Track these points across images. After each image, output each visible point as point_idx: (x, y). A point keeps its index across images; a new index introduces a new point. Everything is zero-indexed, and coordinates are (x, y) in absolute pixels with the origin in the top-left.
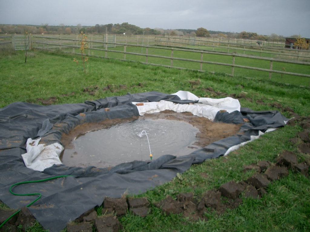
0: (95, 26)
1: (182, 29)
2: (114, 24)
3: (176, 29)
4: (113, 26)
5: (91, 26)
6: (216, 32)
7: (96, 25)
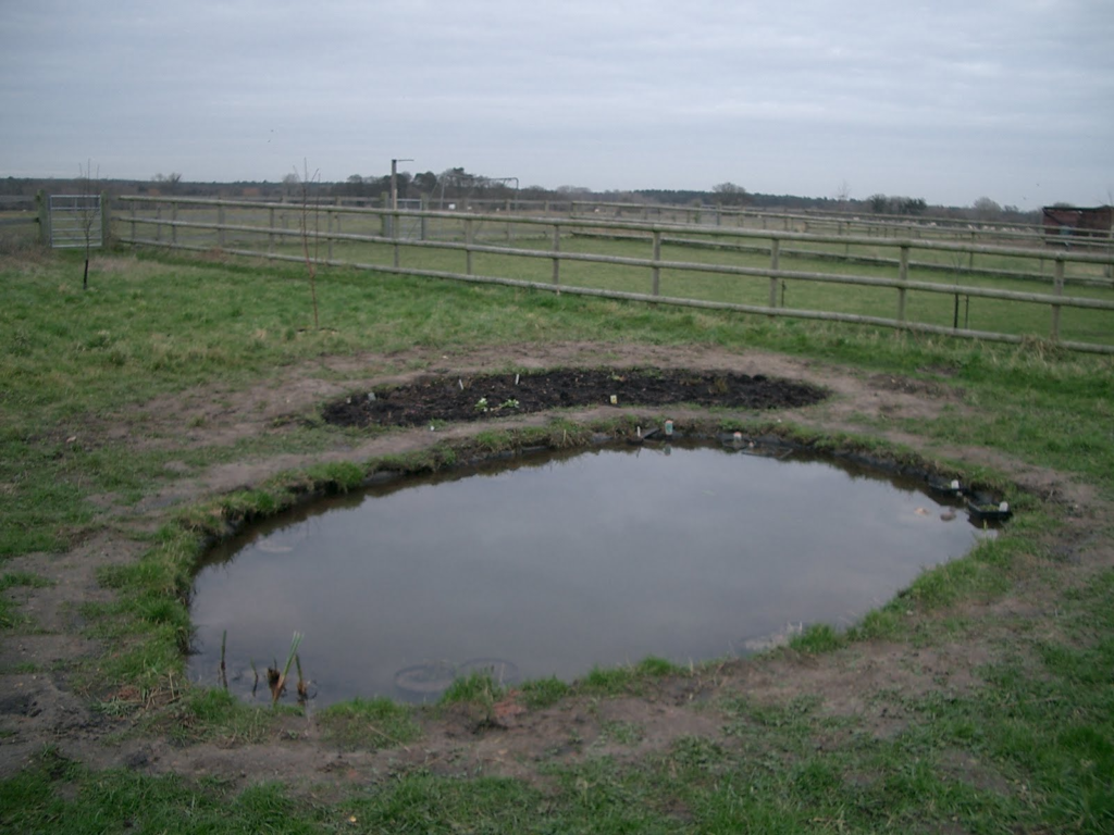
0: (348, 184)
1: (656, 188)
2: (413, 175)
3: (637, 192)
4: (411, 180)
5: (331, 184)
6: (780, 197)
7: (351, 177)
